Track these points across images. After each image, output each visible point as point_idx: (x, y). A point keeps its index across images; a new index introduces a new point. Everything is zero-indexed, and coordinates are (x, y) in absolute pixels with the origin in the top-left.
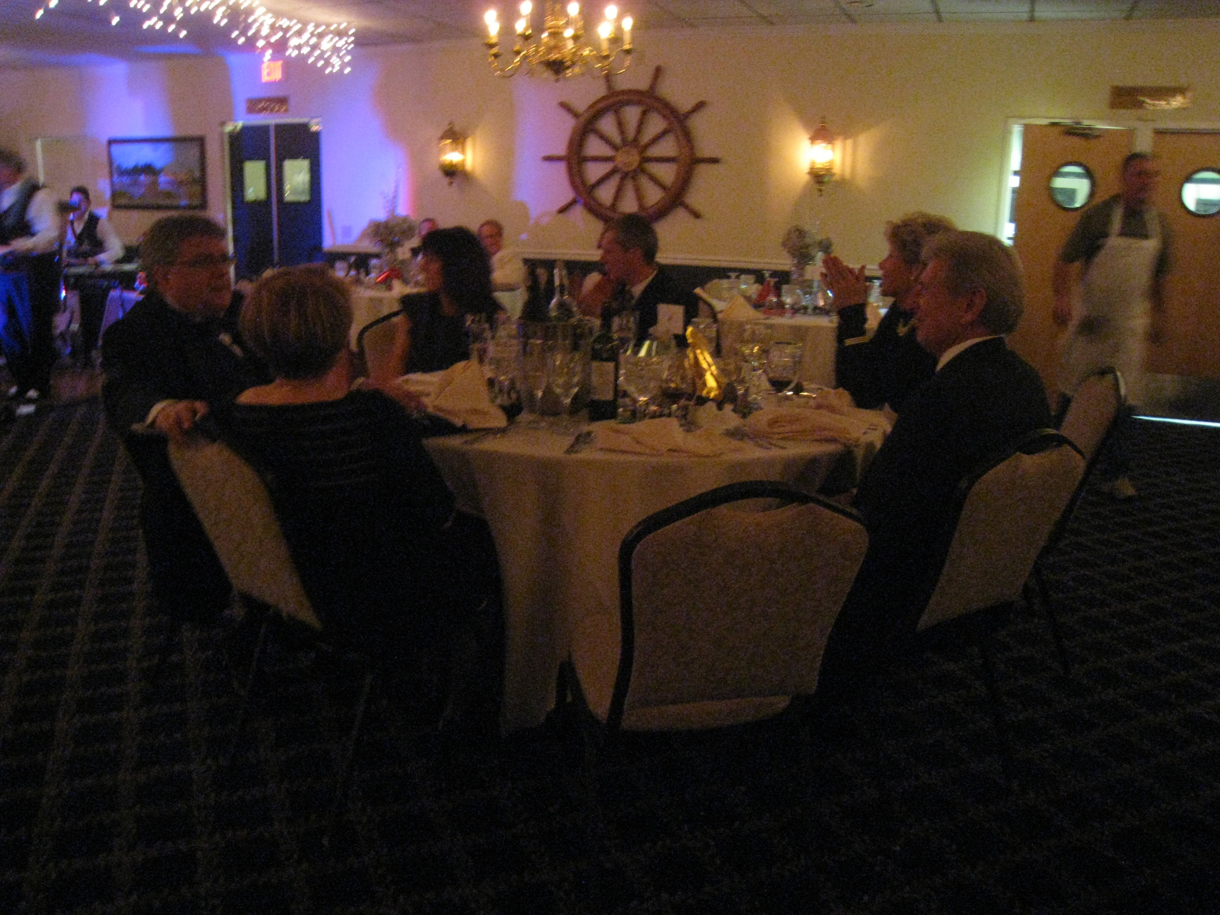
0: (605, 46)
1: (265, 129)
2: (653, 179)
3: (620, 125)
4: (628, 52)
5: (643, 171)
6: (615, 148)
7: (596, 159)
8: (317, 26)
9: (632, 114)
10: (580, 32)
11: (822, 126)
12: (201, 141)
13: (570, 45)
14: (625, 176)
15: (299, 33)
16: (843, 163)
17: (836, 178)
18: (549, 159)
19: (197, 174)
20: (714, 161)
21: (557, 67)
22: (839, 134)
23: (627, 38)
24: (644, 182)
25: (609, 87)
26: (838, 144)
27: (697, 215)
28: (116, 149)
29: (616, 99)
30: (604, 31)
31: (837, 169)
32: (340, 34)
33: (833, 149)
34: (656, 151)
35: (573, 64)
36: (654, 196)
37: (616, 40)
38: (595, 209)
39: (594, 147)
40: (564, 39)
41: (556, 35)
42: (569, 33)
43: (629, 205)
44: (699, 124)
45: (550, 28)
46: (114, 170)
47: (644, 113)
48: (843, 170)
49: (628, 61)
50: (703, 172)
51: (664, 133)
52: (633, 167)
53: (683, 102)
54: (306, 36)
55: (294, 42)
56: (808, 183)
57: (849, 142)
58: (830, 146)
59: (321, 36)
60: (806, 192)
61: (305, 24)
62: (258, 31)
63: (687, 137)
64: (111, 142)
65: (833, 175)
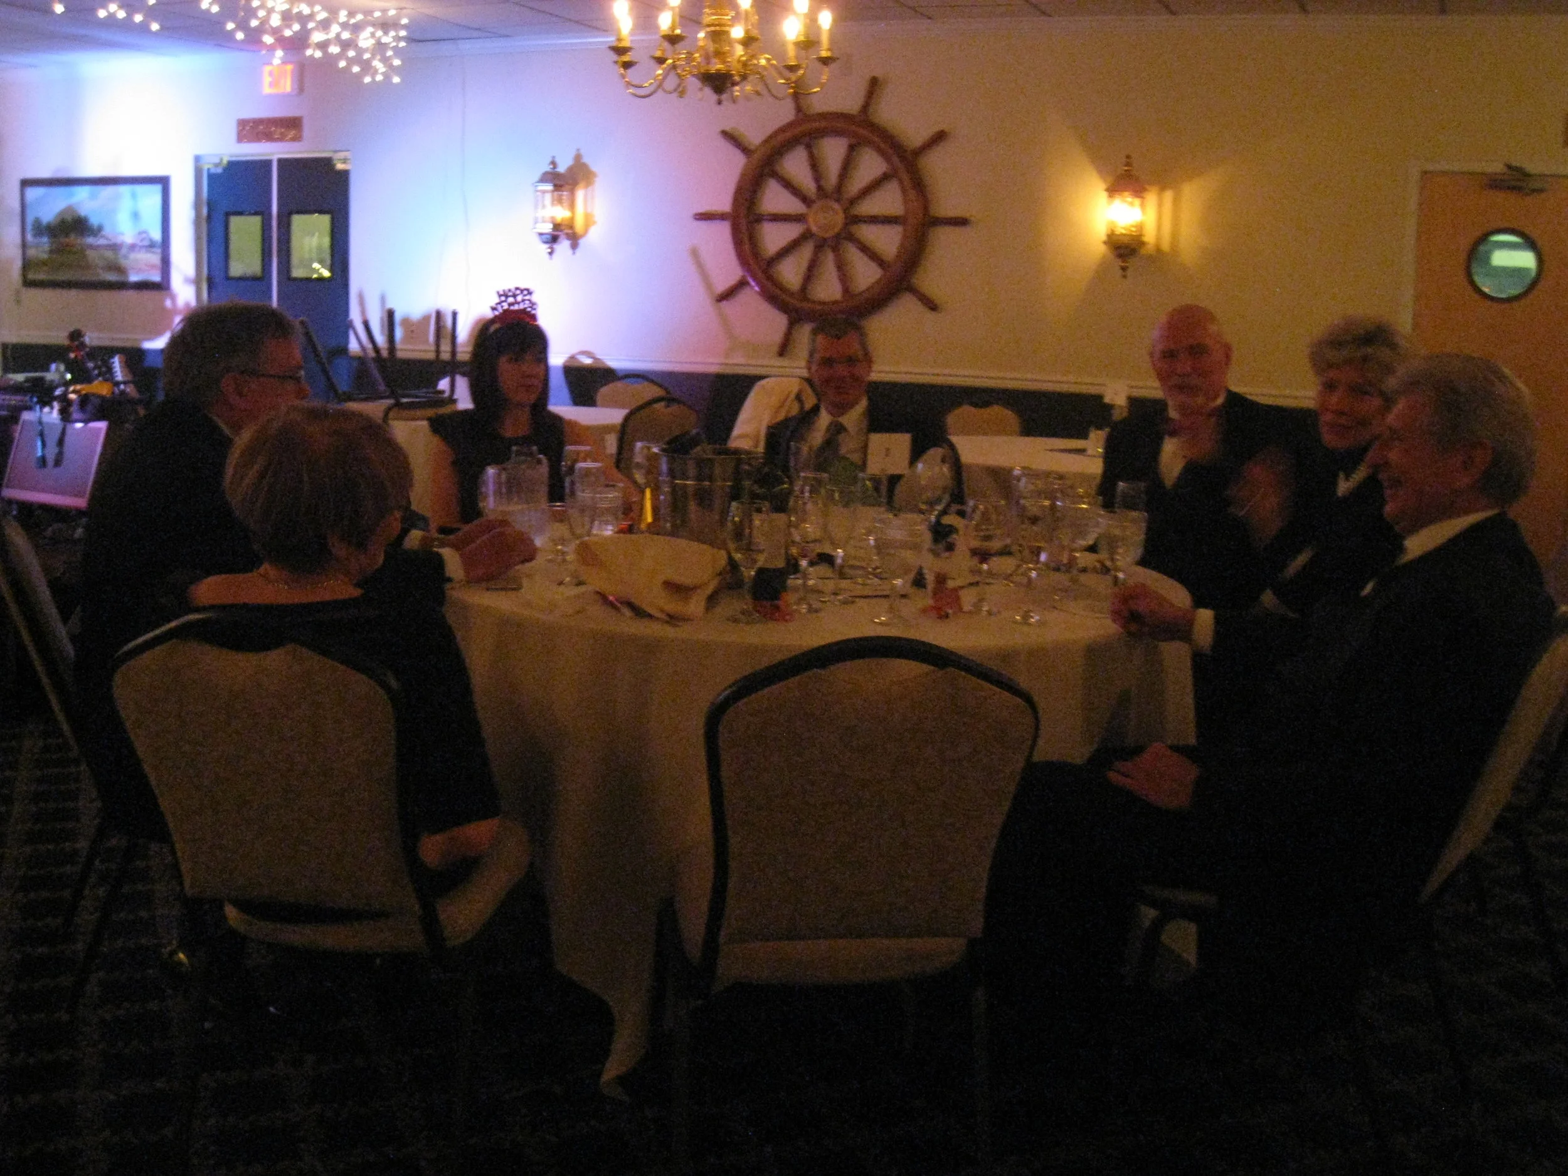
0: (791, 52)
1: (264, 166)
2: (865, 249)
3: (815, 165)
4: (825, 61)
5: (851, 238)
6: (805, 200)
7: (776, 218)
8: (351, 14)
9: (833, 150)
10: (755, 33)
11: (1126, 171)
12: (163, 182)
13: (739, 50)
14: (820, 246)
15: (325, 25)
16: (1159, 227)
17: (1150, 249)
18: (705, 217)
19: (156, 235)
20: (961, 222)
21: (719, 82)
22: (1150, 183)
23: (825, 39)
24: (853, 254)
25: (799, 109)
26: (1151, 198)
27: (932, 306)
28: (32, 193)
29: (806, 127)
30: (791, 29)
31: (1150, 237)
32: (385, 25)
33: (1143, 206)
34: (870, 206)
35: (744, 77)
36: (866, 275)
37: (808, 44)
38: (775, 295)
39: (774, 199)
40: (730, 42)
41: (718, 35)
42: (737, 32)
43: (828, 289)
44: (935, 165)
45: (709, 26)
46: (29, 227)
47: (852, 148)
48: (1159, 237)
49: (825, 75)
50: (943, 239)
51: (885, 178)
52: (836, 230)
53: (914, 133)
54: (335, 29)
55: (317, 37)
56: (1104, 256)
57: (1168, 195)
58: (1137, 201)
59: (357, 28)
60: (1101, 272)
61: (333, 12)
62: (264, 22)
63: (918, 186)
64: (26, 183)
65: (1143, 244)
